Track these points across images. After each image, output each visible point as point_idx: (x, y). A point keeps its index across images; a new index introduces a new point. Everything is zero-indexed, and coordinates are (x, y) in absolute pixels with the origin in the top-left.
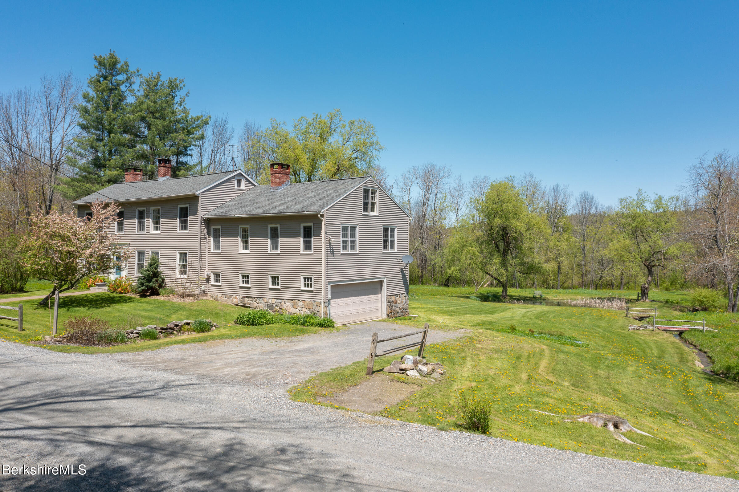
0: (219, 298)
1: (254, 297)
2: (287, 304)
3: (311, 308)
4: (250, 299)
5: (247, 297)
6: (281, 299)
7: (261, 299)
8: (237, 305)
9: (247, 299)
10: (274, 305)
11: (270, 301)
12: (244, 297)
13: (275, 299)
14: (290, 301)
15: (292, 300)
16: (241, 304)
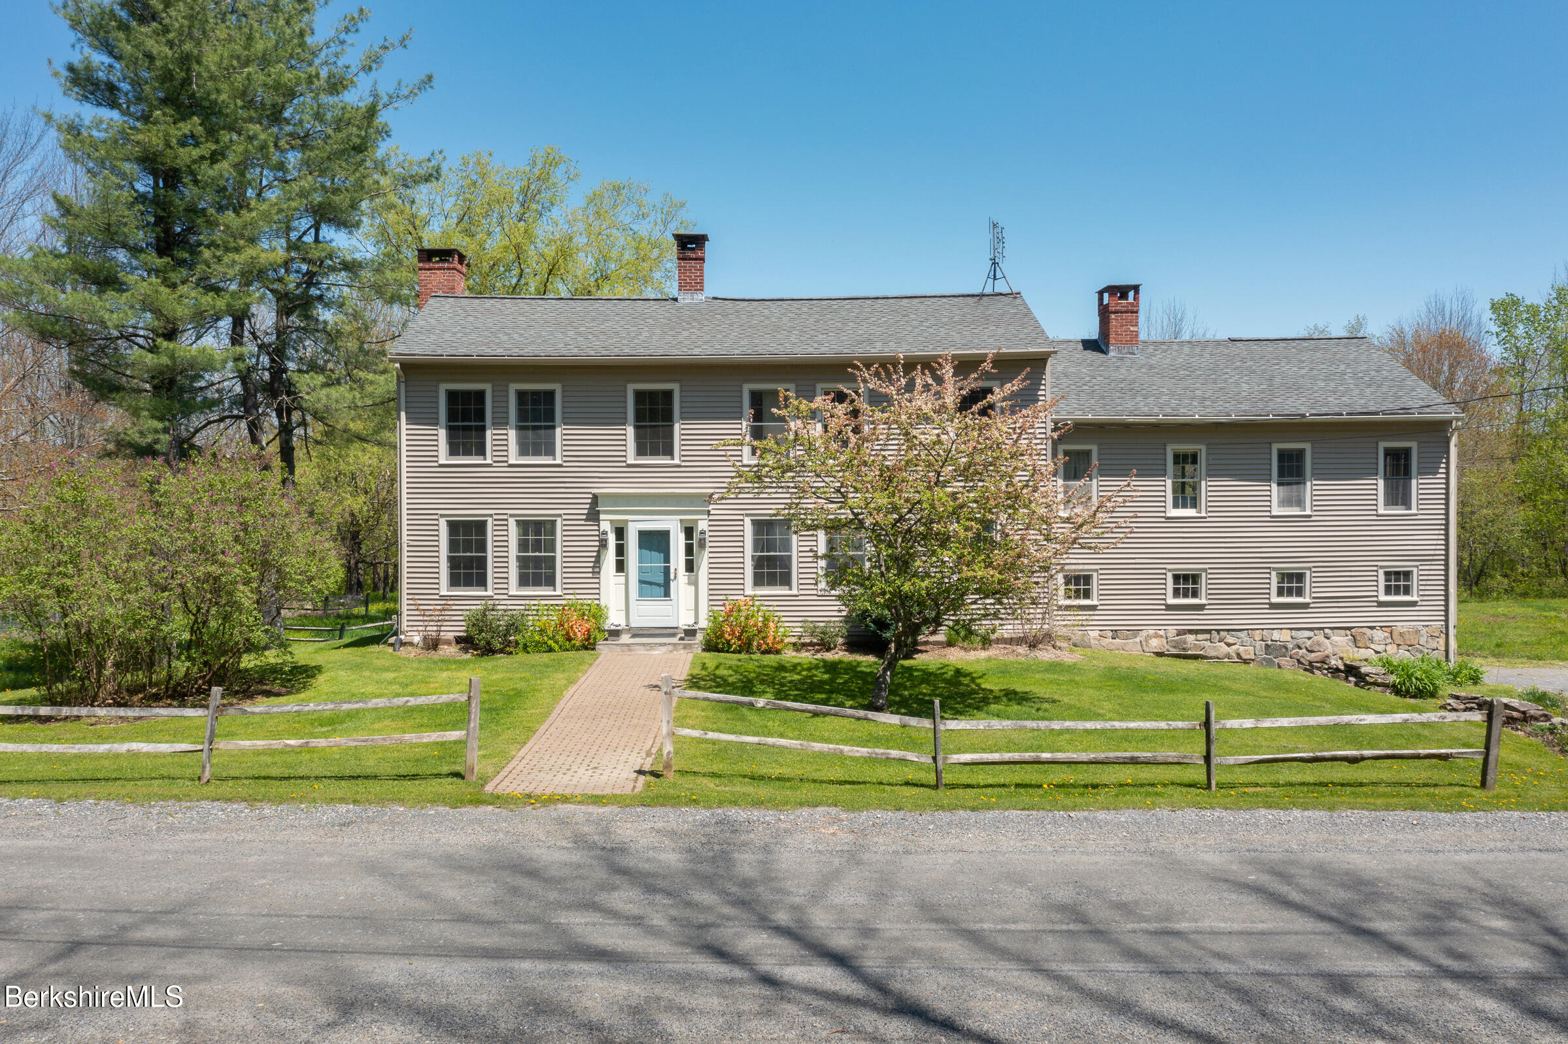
0: (1092, 642)
1: (1218, 631)
2: (1334, 638)
3: (1413, 642)
4: (1200, 637)
5: (1191, 632)
6: (1311, 629)
7: (1243, 635)
8: (1159, 654)
9: (1190, 638)
10: (1290, 646)
11: (1276, 635)
12: (1180, 633)
13: (1291, 629)
14: (1343, 632)
15: (1349, 629)
16: (1174, 651)
